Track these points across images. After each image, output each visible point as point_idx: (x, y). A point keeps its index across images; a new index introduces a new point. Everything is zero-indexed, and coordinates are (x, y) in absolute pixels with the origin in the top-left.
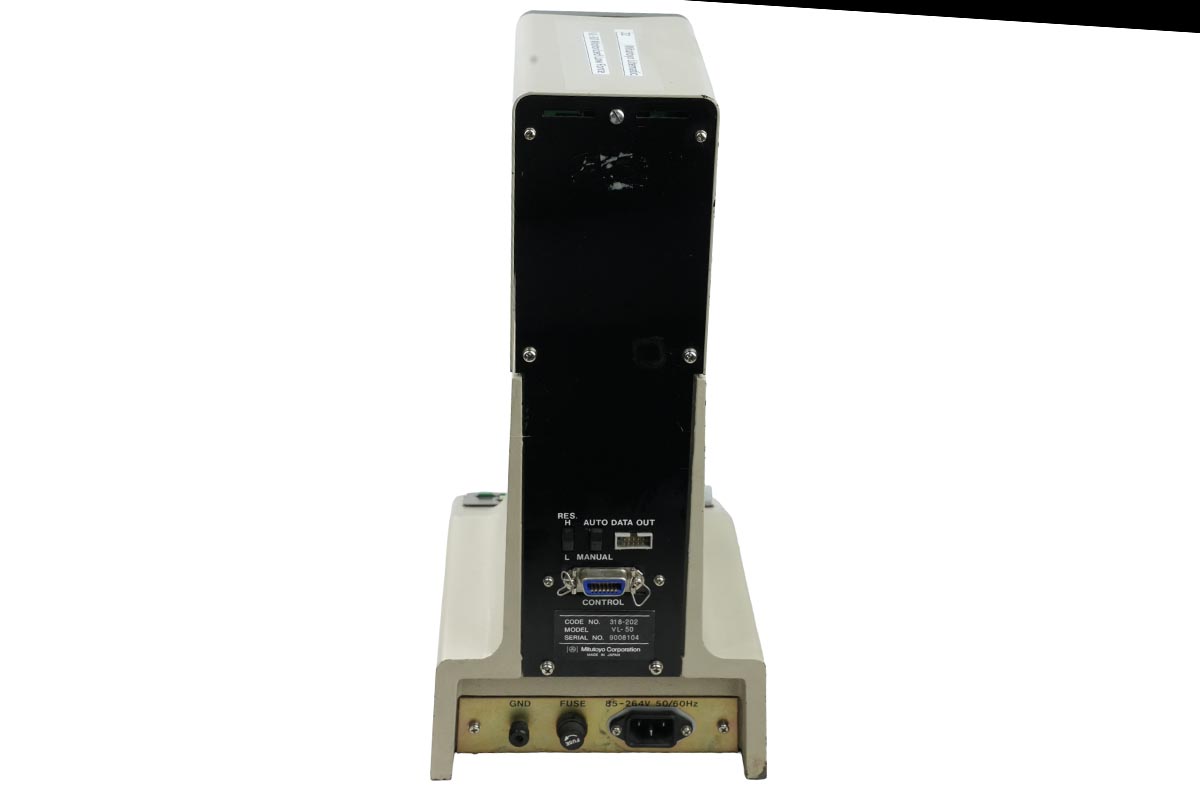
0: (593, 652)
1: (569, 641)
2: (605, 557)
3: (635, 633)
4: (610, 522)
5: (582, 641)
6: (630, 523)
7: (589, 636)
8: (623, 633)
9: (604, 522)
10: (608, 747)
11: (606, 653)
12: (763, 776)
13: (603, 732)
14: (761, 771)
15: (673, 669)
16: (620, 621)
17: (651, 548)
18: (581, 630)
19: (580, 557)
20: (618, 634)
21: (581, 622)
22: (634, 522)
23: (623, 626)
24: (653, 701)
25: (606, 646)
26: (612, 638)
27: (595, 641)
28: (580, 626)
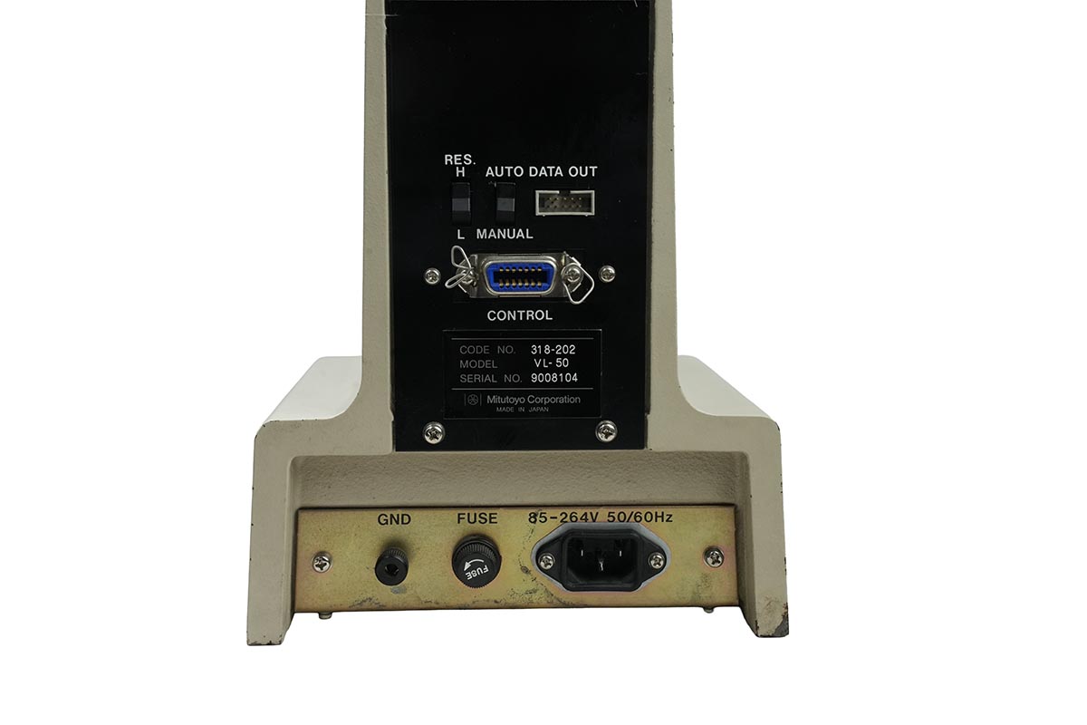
0: (506, 405)
1: (467, 385)
2: (520, 234)
3: (571, 370)
4: (526, 171)
5: (488, 384)
6: (559, 171)
7: (499, 377)
8: (552, 369)
9: (518, 171)
10: (535, 597)
11: (527, 405)
12: (782, 631)
13: (526, 570)
14: (779, 620)
15: (633, 435)
16: (547, 348)
17: (593, 213)
18: (486, 364)
19: (481, 234)
20: (544, 371)
21: (485, 350)
22: (565, 171)
23: (553, 356)
24: (603, 514)
25: (525, 394)
26: (535, 378)
27: (508, 385)
28: (483, 357)
